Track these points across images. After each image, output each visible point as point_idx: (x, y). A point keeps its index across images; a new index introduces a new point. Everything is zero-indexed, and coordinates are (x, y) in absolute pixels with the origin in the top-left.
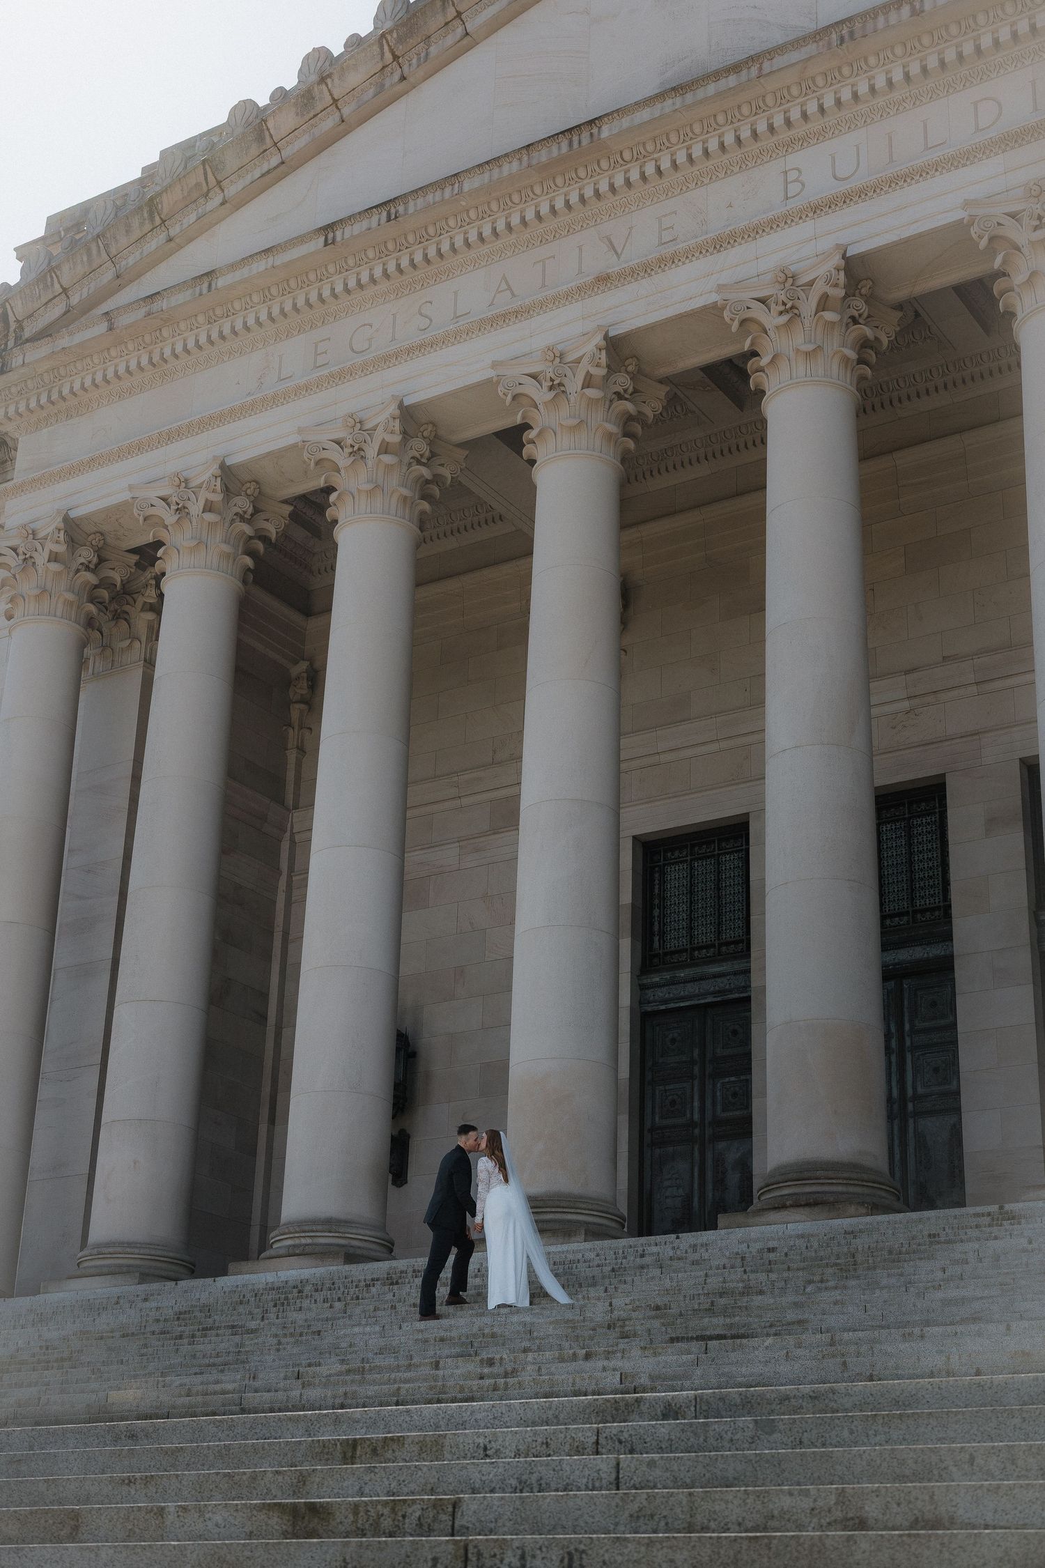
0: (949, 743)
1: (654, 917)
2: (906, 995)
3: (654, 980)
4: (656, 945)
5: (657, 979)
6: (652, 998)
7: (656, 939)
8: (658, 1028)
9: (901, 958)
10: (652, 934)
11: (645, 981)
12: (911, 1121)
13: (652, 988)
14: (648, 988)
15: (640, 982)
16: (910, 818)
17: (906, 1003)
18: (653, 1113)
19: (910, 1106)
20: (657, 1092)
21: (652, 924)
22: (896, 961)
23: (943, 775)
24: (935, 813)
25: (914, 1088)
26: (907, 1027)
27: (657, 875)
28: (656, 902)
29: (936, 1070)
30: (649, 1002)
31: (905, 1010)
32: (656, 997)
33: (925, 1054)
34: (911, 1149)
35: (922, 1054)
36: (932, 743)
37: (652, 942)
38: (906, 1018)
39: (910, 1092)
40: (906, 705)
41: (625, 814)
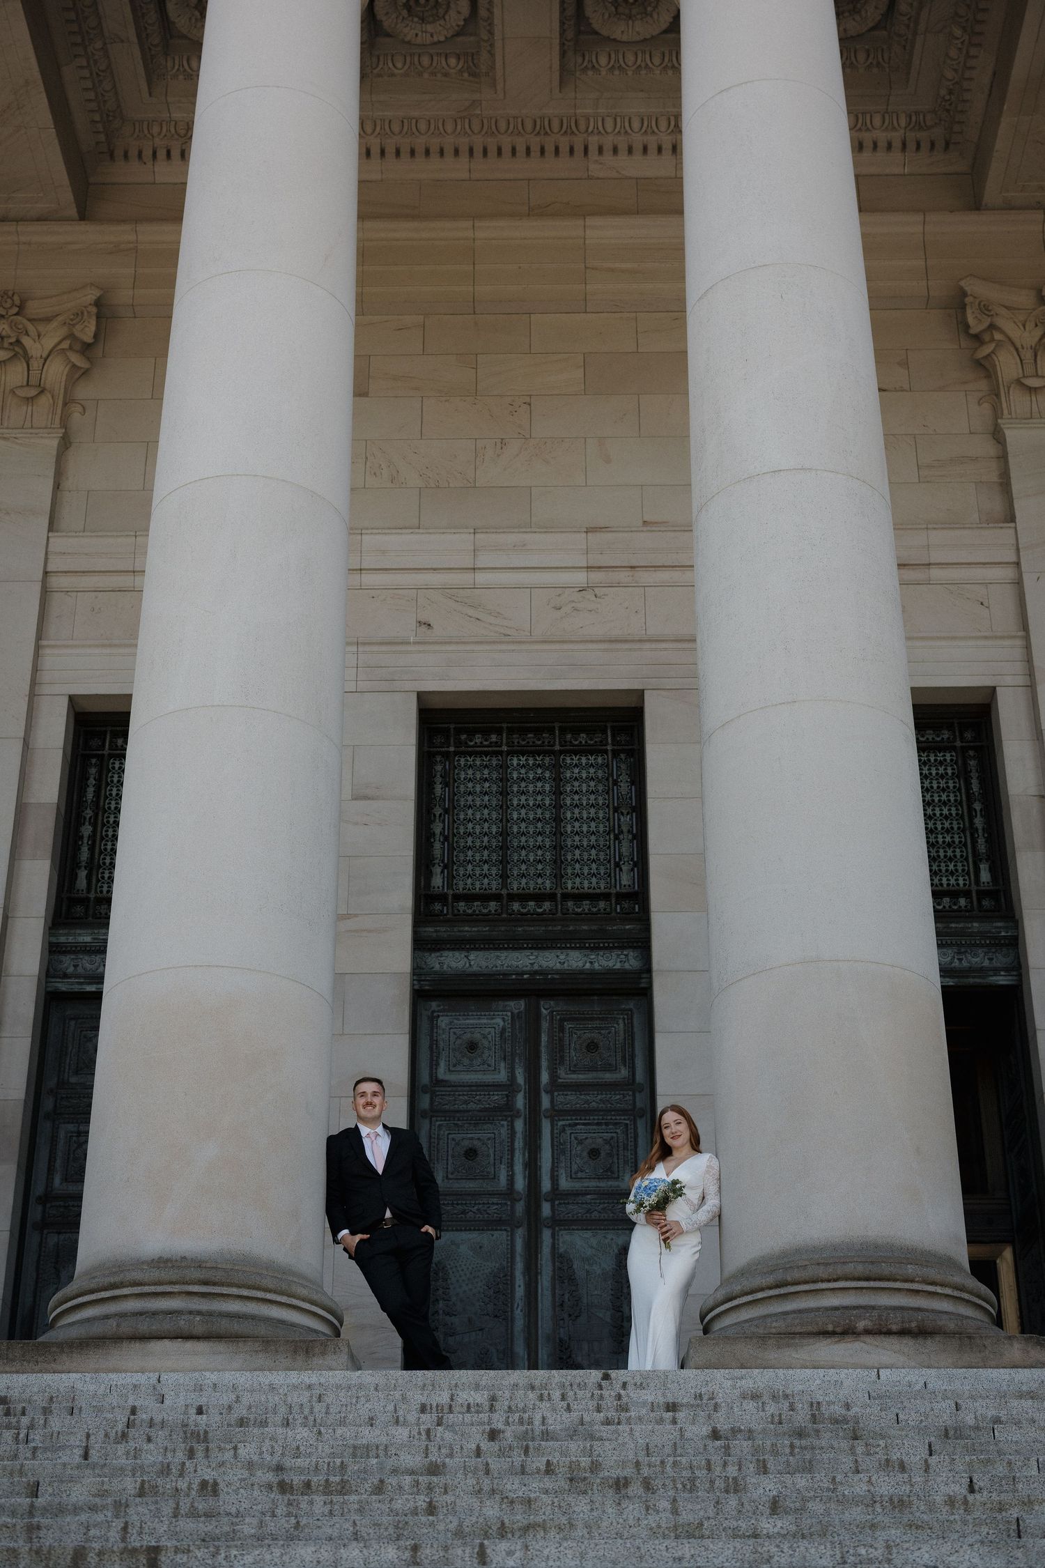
0: (654, 646)
1: (82, 837)
2: (545, 1025)
3: (81, 939)
4: (82, 882)
5: (88, 939)
6: (71, 969)
7: (82, 874)
8: (73, 1023)
9: (544, 964)
10: (76, 865)
11: (63, 939)
12: (546, 1235)
13: (74, 952)
14: (65, 953)
15: (54, 940)
16: (561, 752)
17: (544, 1038)
18: (51, 1170)
19: (546, 1209)
20: (62, 1135)
21: (77, 849)
22: (536, 967)
23: (640, 694)
24: (606, 752)
25: (554, 1179)
26: (545, 1077)
27: (93, 771)
28: (89, 813)
29: (594, 1153)
30: (65, 976)
31: (543, 1050)
32: (80, 970)
33: (576, 1124)
34: (545, 1280)
35: (570, 1125)
36: (626, 641)
37: (74, 877)
38: (544, 1063)
39: (546, 1185)
40: (581, 578)
41: (51, 659)
